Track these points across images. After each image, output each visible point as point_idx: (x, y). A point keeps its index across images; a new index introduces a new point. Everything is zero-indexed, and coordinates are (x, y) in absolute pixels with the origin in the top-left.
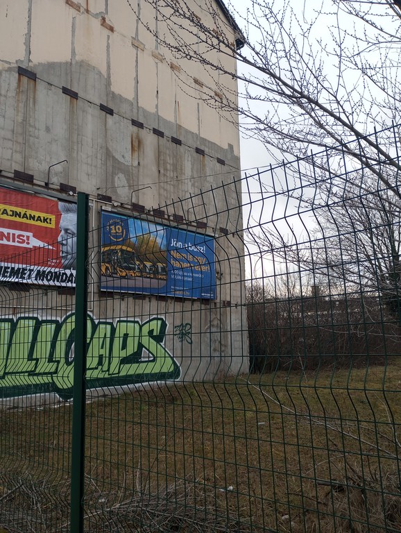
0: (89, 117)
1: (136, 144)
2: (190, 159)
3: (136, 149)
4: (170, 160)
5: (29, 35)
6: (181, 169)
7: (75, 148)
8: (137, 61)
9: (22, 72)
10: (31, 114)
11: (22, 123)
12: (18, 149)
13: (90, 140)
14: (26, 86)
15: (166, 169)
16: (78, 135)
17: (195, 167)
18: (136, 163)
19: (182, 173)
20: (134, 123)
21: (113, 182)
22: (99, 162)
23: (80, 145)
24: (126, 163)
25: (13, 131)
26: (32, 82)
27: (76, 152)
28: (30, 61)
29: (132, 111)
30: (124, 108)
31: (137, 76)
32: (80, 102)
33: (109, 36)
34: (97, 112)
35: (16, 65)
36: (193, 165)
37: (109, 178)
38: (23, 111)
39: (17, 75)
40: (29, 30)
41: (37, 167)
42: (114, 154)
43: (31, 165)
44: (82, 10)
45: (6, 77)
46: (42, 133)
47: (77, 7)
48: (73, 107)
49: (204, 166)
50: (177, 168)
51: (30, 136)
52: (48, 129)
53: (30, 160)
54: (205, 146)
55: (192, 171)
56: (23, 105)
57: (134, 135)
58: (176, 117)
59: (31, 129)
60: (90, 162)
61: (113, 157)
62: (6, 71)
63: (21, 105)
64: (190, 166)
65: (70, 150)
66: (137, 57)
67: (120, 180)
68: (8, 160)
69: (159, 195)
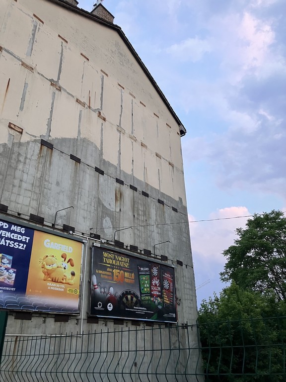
0: (88, 176)
1: (118, 196)
2: (154, 207)
3: (119, 199)
4: (141, 208)
5: (50, 120)
6: (149, 215)
7: (76, 198)
8: (120, 140)
9: (43, 143)
10: (47, 172)
11: (40, 178)
12: (35, 198)
13: (87, 192)
14: (45, 153)
15: (138, 214)
16: (79, 188)
17: (158, 214)
18: (118, 210)
19: (150, 218)
20: (118, 181)
21: (102, 224)
22: (93, 208)
23: (80, 196)
24: (111, 210)
25: (33, 184)
26: (50, 150)
27: (76, 200)
28: (49, 136)
29: (116, 172)
30: (111, 171)
31: (120, 149)
32: (82, 165)
33: (102, 124)
34: (93, 172)
35: (40, 138)
36: (156, 211)
37: (99, 221)
38: (41, 170)
39: (40, 145)
40: (51, 116)
41: (47, 212)
42: (103, 203)
43: (43, 210)
44: (86, 106)
45: (32, 146)
46: (54, 186)
47: (83, 104)
48: (77, 168)
49: (164, 212)
50: (146, 213)
51: (45, 188)
52: (58, 184)
53: (43, 206)
54: (164, 198)
55: (156, 216)
56: (42, 166)
57: (117, 189)
58: (144, 177)
59: (46, 183)
60: (86, 208)
61: (103, 205)
62: (32, 142)
63: (41, 166)
64: (155, 213)
65: (72, 199)
66: (120, 138)
67: (107, 222)
68: (27, 205)
69: (134, 233)
